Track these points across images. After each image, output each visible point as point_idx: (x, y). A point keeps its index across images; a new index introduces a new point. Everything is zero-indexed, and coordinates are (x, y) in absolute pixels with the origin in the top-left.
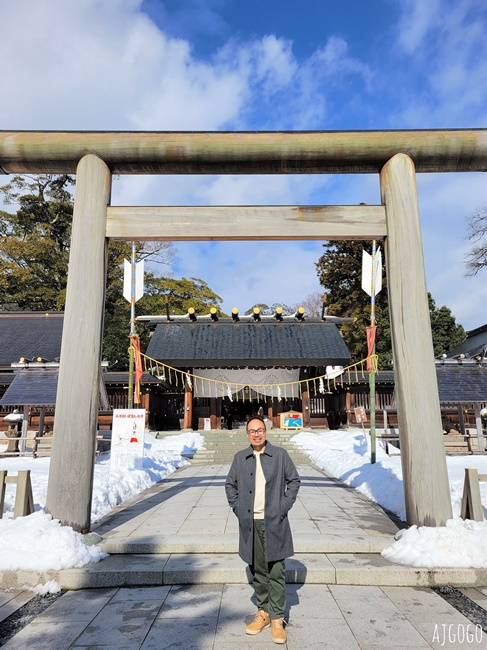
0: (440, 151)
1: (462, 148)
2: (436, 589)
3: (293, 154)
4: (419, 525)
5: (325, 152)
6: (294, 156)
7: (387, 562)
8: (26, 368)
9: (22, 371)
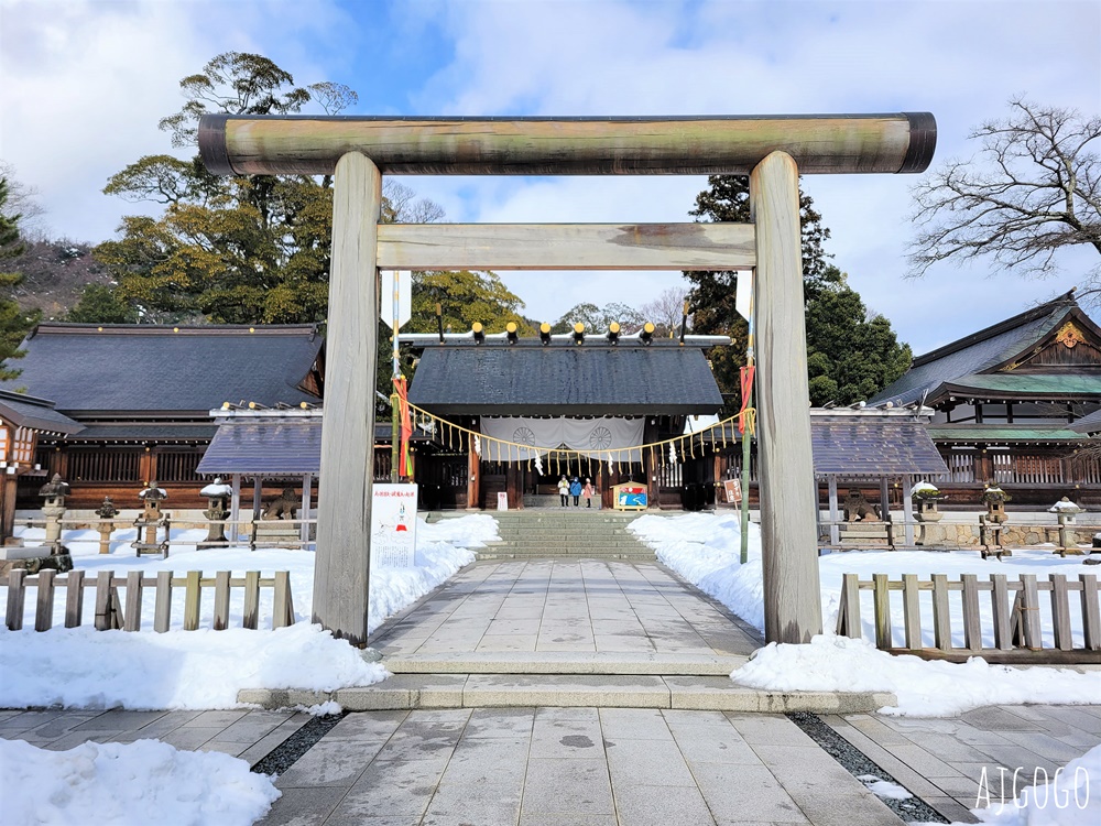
0: (832, 148)
1: (863, 144)
2: (791, 715)
3: (631, 151)
4: (779, 642)
5: (674, 149)
6: (633, 154)
7: (737, 685)
8: (232, 417)
9: (226, 422)
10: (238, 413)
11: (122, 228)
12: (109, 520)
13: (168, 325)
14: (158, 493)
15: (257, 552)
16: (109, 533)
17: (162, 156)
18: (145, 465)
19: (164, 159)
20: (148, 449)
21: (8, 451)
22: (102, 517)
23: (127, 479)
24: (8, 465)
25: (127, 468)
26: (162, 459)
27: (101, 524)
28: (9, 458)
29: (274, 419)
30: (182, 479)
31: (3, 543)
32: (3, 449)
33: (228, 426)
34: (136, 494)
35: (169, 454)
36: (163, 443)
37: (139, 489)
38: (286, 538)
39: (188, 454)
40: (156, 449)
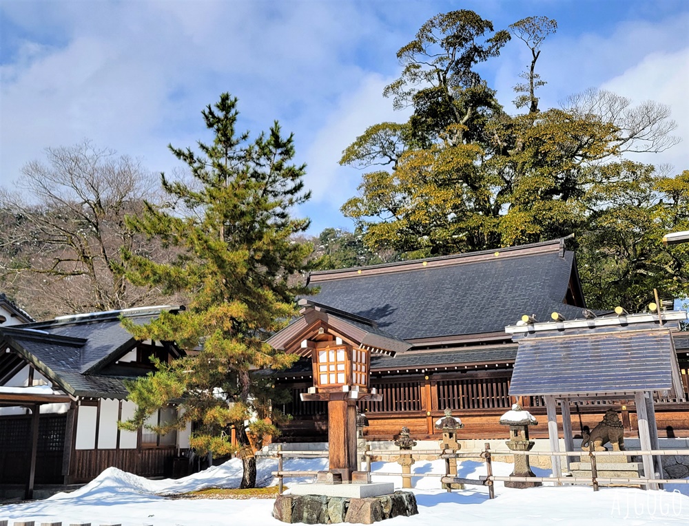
8: (532, 332)
9: (526, 338)
11: (363, 185)
12: (407, 452)
14: (454, 423)
15: (602, 491)
16: (409, 466)
17: (383, 124)
18: (426, 395)
19: (385, 126)
20: (427, 378)
21: (348, 373)
22: (401, 448)
23: (410, 409)
24: (350, 389)
25: (409, 399)
26: (441, 387)
27: (401, 455)
28: (349, 381)
29: (581, 330)
30: (464, 407)
31: (350, 479)
32: (342, 371)
33: (529, 342)
34: (420, 424)
35: (448, 382)
36: (441, 370)
37: (423, 419)
38: (622, 474)
39: (467, 381)
40: (435, 377)
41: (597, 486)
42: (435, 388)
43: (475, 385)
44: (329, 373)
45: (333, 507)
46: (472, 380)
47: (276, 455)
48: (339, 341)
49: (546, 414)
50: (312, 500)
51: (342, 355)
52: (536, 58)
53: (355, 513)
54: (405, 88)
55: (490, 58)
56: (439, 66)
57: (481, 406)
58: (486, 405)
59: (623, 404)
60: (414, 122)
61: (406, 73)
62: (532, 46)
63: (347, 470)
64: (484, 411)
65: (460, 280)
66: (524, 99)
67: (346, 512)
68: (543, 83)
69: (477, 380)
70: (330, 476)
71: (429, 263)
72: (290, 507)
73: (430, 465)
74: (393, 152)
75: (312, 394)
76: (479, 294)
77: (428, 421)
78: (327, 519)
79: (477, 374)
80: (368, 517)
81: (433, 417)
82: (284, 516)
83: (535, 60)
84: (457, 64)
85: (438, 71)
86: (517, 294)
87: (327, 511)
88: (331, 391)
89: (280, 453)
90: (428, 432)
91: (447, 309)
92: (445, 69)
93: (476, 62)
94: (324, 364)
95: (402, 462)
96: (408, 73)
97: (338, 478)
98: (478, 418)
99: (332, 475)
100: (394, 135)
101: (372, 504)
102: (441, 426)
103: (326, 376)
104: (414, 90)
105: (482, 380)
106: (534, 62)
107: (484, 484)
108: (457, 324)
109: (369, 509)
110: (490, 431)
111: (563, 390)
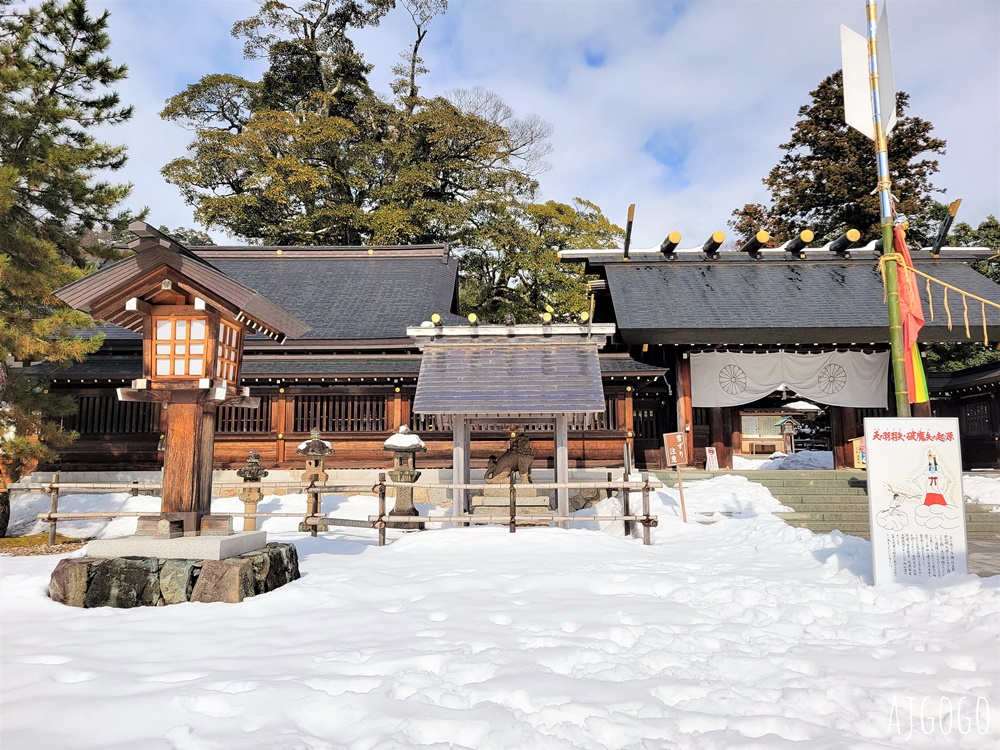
8: (440, 337)
9: (433, 343)
10: (446, 331)
11: (196, 145)
12: (254, 485)
13: (269, 247)
14: (324, 447)
16: (255, 502)
17: (226, 76)
18: (279, 413)
19: (228, 79)
20: (282, 390)
21: (210, 359)
22: (245, 480)
23: (255, 430)
24: (212, 384)
25: (255, 418)
26: (300, 404)
27: (244, 489)
28: (209, 372)
29: (499, 338)
30: (327, 429)
31: (198, 528)
32: (199, 356)
33: (436, 349)
34: (268, 448)
35: (309, 397)
36: (303, 382)
37: (272, 444)
38: (531, 510)
39: (334, 397)
40: (293, 391)
41: (513, 526)
42: (293, 404)
43: (343, 403)
44: (173, 357)
45: (169, 577)
46: (340, 397)
47: (47, 489)
48: (200, 304)
49: (452, 440)
50: (130, 566)
51: (200, 329)
52: (421, 39)
53: (211, 585)
54: (264, 31)
55: (367, 26)
56: (307, 15)
57: (349, 428)
58: (355, 428)
59: (512, 430)
60: (269, 82)
61: (264, 10)
62: (419, 22)
63: (193, 514)
64: (352, 435)
65: (325, 276)
66: (403, 84)
67: (193, 585)
68: (426, 71)
69: (347, 397)
70: (164, 525)
71: (286, 253)
72: (85, 579)
73: (278, 500)
74: (235, 116)
75: (140, 390)
76: (350, 295)
77: (278, 445)
78: (156, 597)
79: (348, 389)
80: (235, 589)
81: (285, 440)
82: (71, 595)
83: (420, 40)
84: (329, 20)
85: (305, 22)
86: (397, 300)
87: (157, 583)
88: (176, 387)
89: (55, 485)
90: (278, 460)
91: (311, 308)
92: (314, 21)
93: (352, 24)
94: (165, 342)
95: (245, 497)
96: (267, 11)
97: (178, 527)
98: (344, 443)
99: (167, 524)
100: (239, 96)
101: (241, 570)
102: (306, 450)
103: (169, 361)
104: (273, 37)
105: (353, 397)
106: (418, 42)
107: (374, 527)
108: (325, 326)
109: (238, 577)
110: (357, 459)
111: (483, 408)
